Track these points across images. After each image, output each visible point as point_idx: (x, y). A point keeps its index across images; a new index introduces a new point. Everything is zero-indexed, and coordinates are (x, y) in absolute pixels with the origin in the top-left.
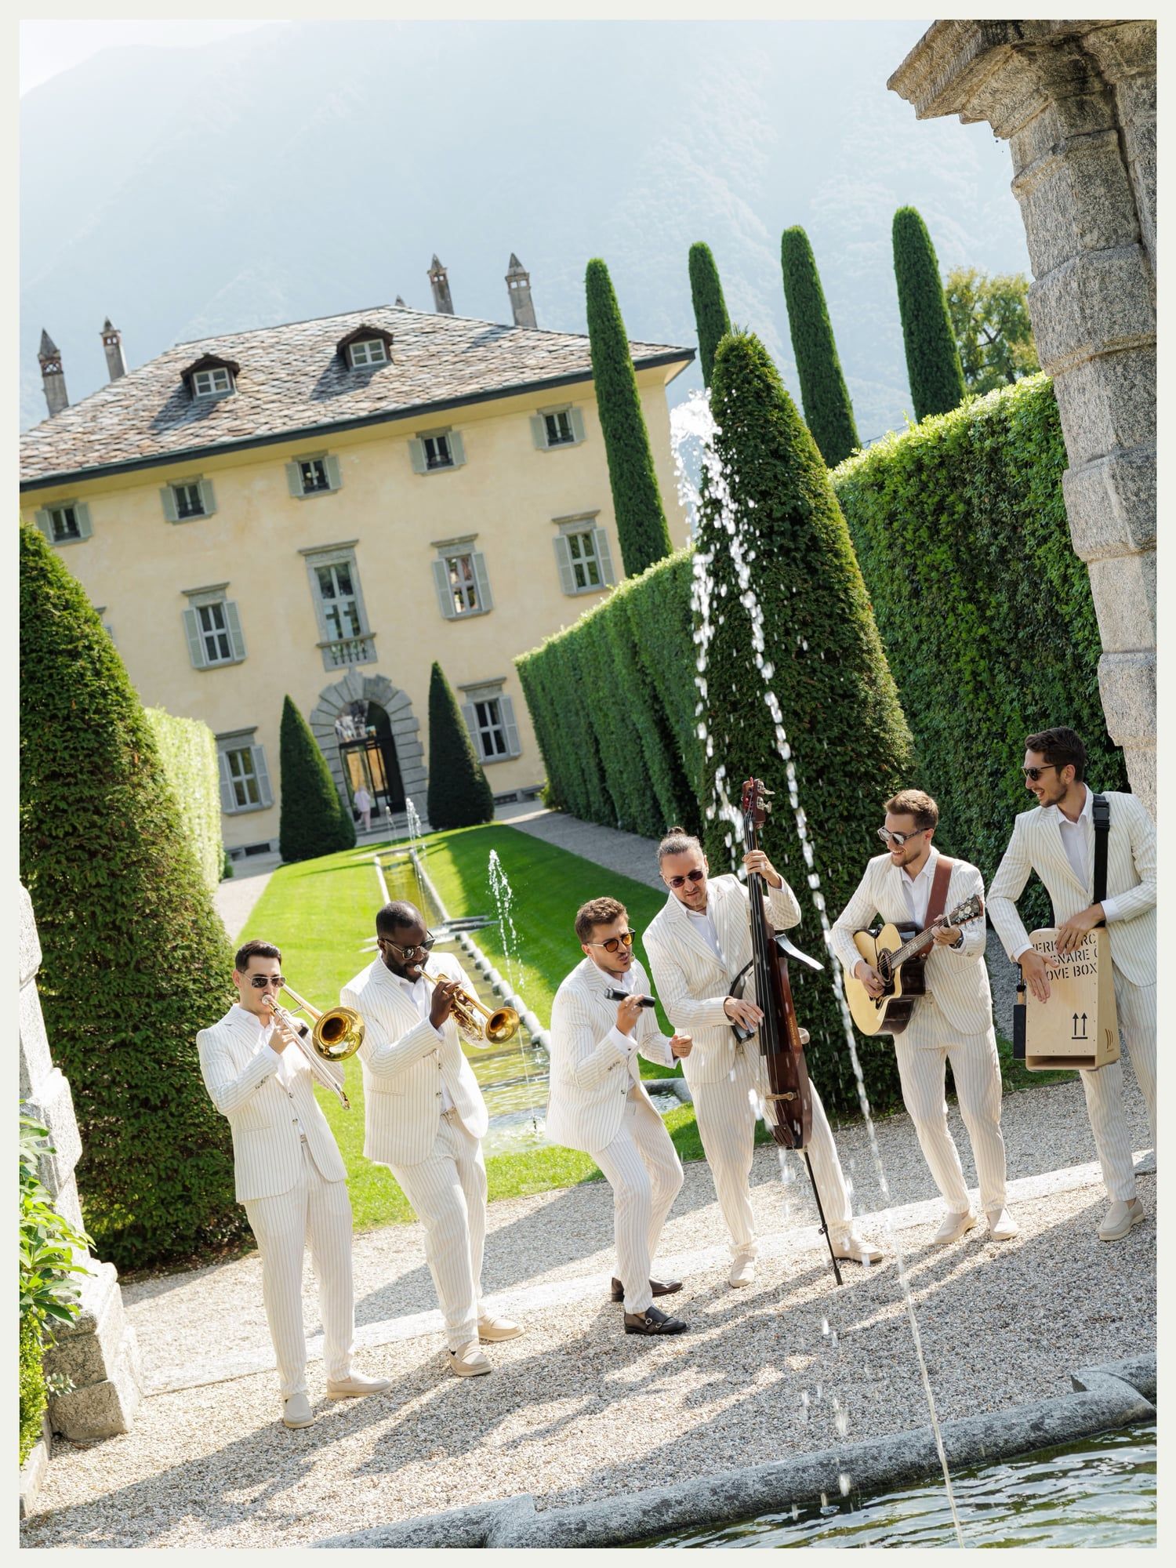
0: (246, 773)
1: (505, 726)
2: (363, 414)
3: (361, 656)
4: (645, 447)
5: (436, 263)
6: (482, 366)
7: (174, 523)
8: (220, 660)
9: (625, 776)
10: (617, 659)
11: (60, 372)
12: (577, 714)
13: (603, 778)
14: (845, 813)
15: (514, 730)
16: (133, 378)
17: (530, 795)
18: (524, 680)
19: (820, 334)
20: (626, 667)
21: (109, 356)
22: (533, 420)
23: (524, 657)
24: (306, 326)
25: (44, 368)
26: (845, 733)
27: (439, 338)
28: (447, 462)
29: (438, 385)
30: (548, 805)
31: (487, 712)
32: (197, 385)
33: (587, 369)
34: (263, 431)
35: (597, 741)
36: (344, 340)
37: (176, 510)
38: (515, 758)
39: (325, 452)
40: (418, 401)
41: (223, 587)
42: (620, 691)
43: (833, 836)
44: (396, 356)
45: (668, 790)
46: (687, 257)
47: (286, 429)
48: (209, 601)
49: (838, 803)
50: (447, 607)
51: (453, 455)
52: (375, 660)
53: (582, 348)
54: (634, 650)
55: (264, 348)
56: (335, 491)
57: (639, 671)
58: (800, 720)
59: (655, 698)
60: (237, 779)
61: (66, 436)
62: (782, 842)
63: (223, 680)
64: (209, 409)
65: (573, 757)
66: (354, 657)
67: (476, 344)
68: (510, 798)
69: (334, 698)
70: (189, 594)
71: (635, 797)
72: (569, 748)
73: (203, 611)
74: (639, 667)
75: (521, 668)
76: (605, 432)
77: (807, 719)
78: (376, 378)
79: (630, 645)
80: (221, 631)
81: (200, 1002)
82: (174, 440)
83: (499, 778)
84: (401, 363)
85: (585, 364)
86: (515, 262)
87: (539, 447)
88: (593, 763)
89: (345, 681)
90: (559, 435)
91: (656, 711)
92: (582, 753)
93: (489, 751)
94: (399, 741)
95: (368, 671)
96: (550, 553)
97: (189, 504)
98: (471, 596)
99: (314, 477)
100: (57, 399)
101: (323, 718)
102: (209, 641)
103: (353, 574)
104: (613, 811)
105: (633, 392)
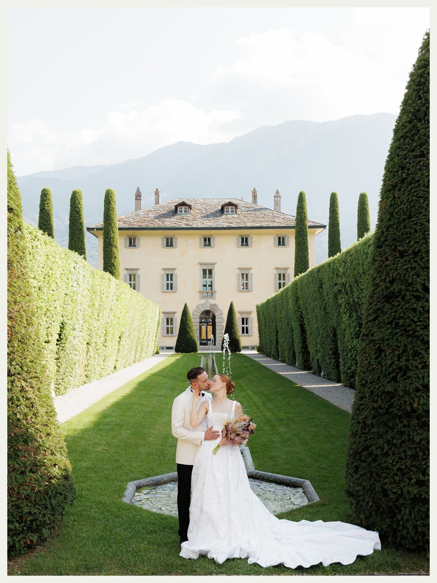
0: (171, 325)
1: (249, 326)
2: (225, 226)
3: (211, 297)
4: (307, 249)
5: (254, 189)
6: (263, 219)
7: (164, 248)
8: (170, 290)
9: (285, 343)
10: (290, 303)
11: (140, 200)
12: (273, 322)
13: (277, 344)
15: (252, 327)
16: (161, 205)
17: (253, 348)
18: (258, 312)
19: (366, 225)
20: (293, 305)
21: (156, 199)
22: (275, 237)
23: (258, 304)
24: (213, 200)
25: (136, 197)
27: (251, 210)
28: (247, 245)
29: (248, 222)
30: (258, 351)
31: (244, 321)
32: (179, 210)
33: (293, 225)
34: (195, 226)
35: (277, 331)
36: (223, 205)
37: (165, 244)
38: (251, 336)
39: (212, 235)
40: (242, 226)
41: (174, 269)
42: (289, 314)
44: (238, 212)
45: (300, 349)
46: (330, 196)
47: (201, 226)
48: (170, 272)
50: (239, 287)
51: (249, 244)
52: (215, 299)
54: (297, 299)
55: (200, 204)
56: (213, 247)
57: (297, 307)
59: (302, 317)
60: (168, 326)
61: (138, 217)
63: (169, 296)
64: (181, 217)
65: (269, 336)
66: (209, 297)
68: (246, 348)
69: (200, 308)
70: (164, 269)
71: (287, 351)
72: (268, 334)
73: (167, 275)
74: (298, 305)
75: (257, 307)
76: (296, 243)
78: (230, 217)
79: (296, 297)
80: (171, 282)
82: (169, 222)
83: (244, 341)
84: (239, 214)
85: (293, 223)
86: (277, 192)
87: (275, 245)
88: (275, 338)
89: (205, 303)
90: (281, 243)
91: (301, 321)
92: (272, 335)
93: (243, 332)
94: (217, 324)
95: (212, 302)
96: (273, 277)
97: (169, 243)
98: (247, 286)
99: (207, 242)
100: (138, 207)
101: (196, 313)
102: (168, 284)
103: (213, 272)
104: (278, 355)
105: (306, 232)
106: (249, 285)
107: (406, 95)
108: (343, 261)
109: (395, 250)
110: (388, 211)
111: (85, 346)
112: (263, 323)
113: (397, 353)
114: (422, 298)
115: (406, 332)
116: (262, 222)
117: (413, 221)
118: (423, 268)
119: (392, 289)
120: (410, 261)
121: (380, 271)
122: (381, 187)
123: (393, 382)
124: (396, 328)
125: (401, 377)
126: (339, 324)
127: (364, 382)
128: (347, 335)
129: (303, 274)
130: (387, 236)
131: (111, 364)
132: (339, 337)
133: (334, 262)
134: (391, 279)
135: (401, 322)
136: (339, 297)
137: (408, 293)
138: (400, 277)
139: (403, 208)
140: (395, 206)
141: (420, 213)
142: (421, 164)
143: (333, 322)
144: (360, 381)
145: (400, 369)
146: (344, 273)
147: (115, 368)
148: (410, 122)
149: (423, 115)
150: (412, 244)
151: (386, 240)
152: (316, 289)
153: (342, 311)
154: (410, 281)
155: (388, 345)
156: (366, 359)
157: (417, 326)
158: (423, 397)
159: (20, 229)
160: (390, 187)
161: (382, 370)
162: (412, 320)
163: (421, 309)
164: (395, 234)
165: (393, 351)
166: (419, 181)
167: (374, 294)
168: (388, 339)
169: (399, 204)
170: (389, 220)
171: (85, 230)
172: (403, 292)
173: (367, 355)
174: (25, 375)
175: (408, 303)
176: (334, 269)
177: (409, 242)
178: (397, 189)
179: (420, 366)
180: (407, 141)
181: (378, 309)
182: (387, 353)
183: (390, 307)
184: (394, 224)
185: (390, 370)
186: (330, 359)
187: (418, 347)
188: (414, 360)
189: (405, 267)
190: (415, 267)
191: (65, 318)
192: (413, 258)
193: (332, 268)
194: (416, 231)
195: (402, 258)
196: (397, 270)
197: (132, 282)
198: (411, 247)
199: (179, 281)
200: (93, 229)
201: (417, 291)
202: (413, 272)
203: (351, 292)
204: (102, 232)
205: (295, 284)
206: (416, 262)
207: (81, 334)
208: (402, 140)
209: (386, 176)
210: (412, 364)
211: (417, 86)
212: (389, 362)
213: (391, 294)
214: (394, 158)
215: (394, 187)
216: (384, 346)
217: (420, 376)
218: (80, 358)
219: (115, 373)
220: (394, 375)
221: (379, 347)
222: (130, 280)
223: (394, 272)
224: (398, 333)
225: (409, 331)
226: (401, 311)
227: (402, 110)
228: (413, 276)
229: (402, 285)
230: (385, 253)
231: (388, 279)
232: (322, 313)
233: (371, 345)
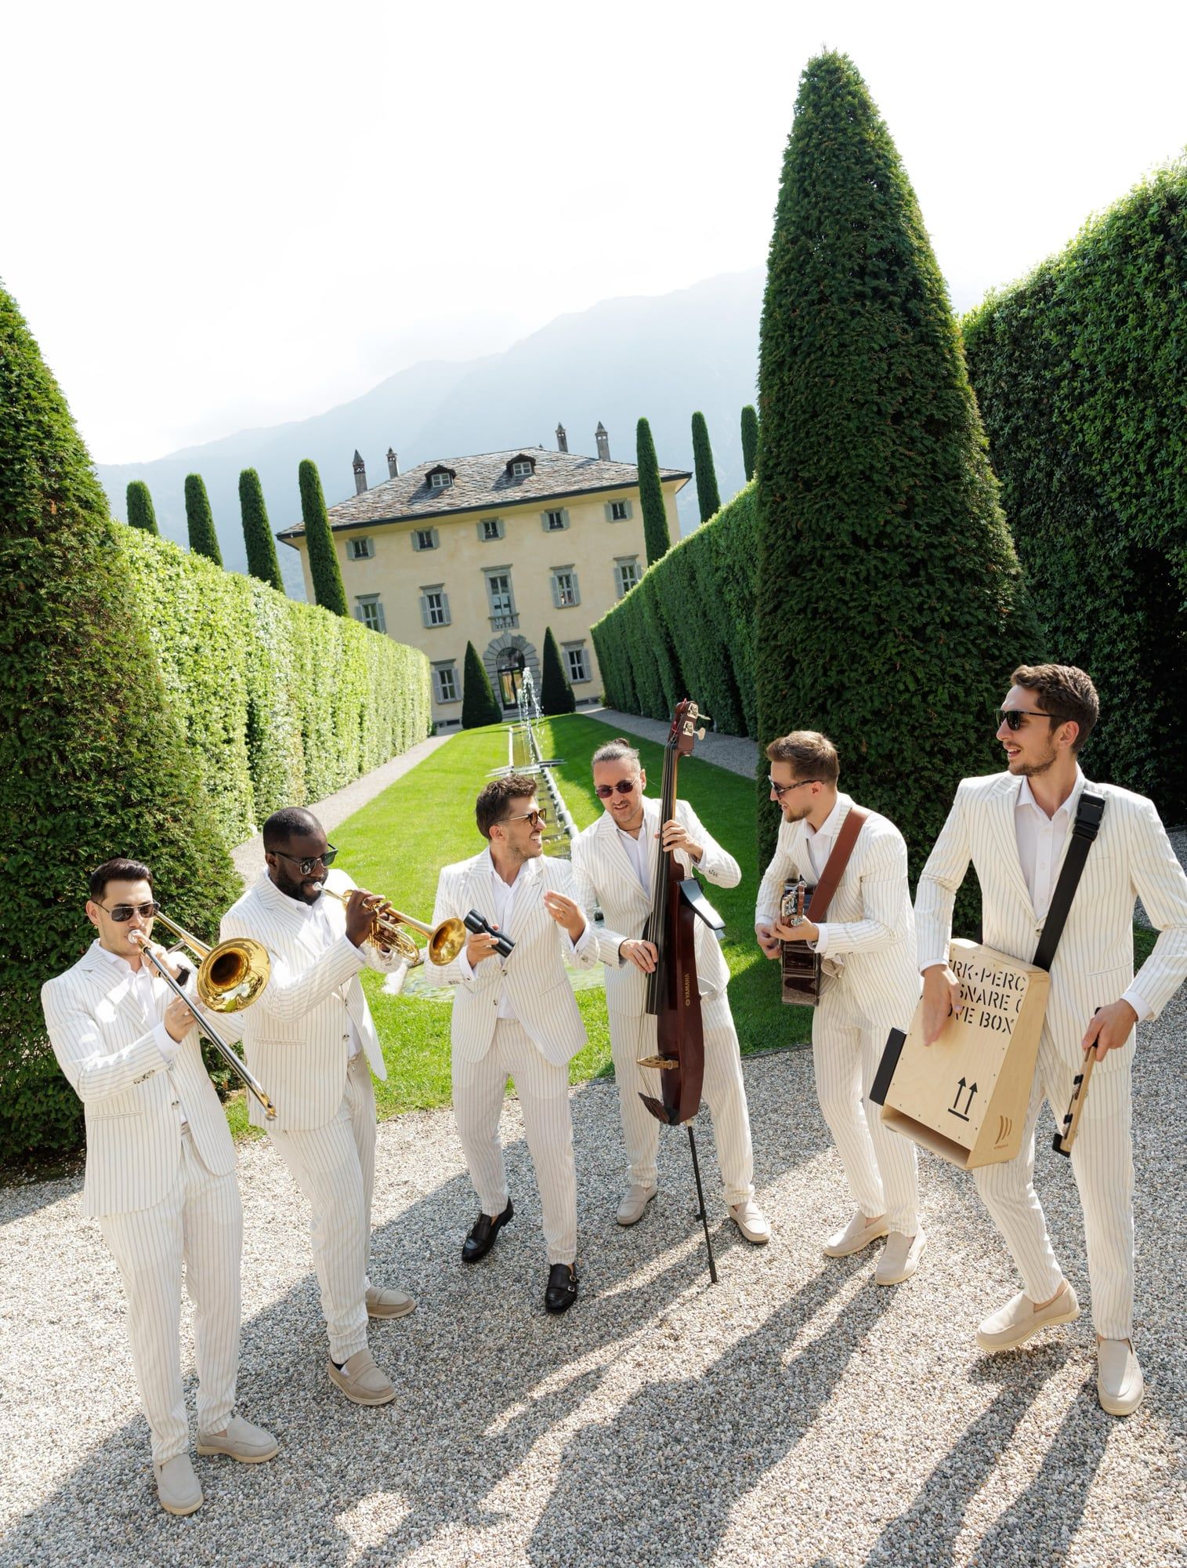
0: (449, 682)
1: (584, 664)
2: (518, 499)
3: (512, 624)
4: (664, 519)
5: (560, 427)
6: (581, 478)
7: (418, 551)
8: (438, 623)
9: (647, 685)
10: (646, 615)
11: (364, 472)
12: (622, 652)
13: (634, 688)
14: (947, 620)
15: (588, 667)
16: (402, 478)
17: (595, 701)
18: (594, 638)
20: (651, 618)
21: (390, 467)
22: (606, 507)
23: (593, 626)
24: (491, 455)
25: (356, 469)
26: (948, 520)
27: (559, 463)
28: (560, 526)
29: (557, 486)
30: (605, 705)
31: (575, 657)
32: (433, 481)
33: (635, 481)
34: (465, 505)
35: (632, 667)
36: (510, 462)
37: (418, 544)
38: (589, 682)
39: (497, 518)
40: (547, 493)
41: (441, 585)
42: (647, 634)
43: (932, 648)
44: (537, 471)
46: (692, 419)
47: (477, 505)
48: (434, 592)
49: (938, 606)
50: (556, 601)
51: (564, 523)
52: (518, 627)
53: (633, 471)
54: (656, 606)
55: (469, 466)
56: (502, 539)
58: (894, 501)
59: (668, 635)
60: (444, 685)
61: (364, 504)
62: (865, 653)
63: (439, 634)
64: (439, 493)
65: (619, 677)
66: (508, 625)
67: (578, 467)
68: (585, 702)
69: (496, 646)
70: (423, 588)
71: (652, 697)
72: (616, 673)
73: (430, 597)
74: (659, 616)
75: (593, 631)
77: (903, 499)
78: (525, 481)
79: (654, 603)
80: (439, 608)
81: (113, 820)
82: (419, 508)
83: (579, 692)
84: (539, 475)
85: (635, 477)
86: (600, 426)
87: (608, 520)
88: (629, 679)
89: (502, 637)
90: (619, 515)
91: (668, 643)
92: (623, 674)
93: (575, 677)
95: (514, 633)
96: (612, 575)
97: (425, 542)
98: (570, 597)
99: (491, 531)
100: (361, 486)
101: (490, 656)
102: (433, 613)
103: (509, 580)
104: (639, 706)
105: (659, 489)
106: (574, 595)
107: (782, 193)
108: (724, 527)
109: (795, 478)
110: (774, 411)
111: (298, 739)
112: (605, 655)
113: (821, 662)
114: (854, 558)
115: (832, 623)
116: (581, 481)
117: (820, 422)
118: (847, 504)
119: (798, 549)
120: (823, 494)
121: (774, 521)
122: (758, 370)
123: (820, 715)
124: (813, 619)
125: (833, 703)
126: (731, 637)
127: (770, 722)
128: (746, 654)
129: (661, 560)
130: (778, 456)
131: (351, 764)
132: (735, 658)
133: (708, 531)
134: (795, 533)
135: (821, 606)
136: (725, 589)
137: (827, 553)
138: (810, 527)
139: (800, 400)
140: (785, 400)
141: (832, 405)
142: (823, 315)
143: (722, 635)
144: (765, 722)
145: (830, 689)
146: (728, 548)
147: (360, 769)
148: (794, 241)
149: (815, 224)
150: (823, 463)
151: (777, 465)
152: (686, 584)
153: (732, 613)
154: (828, 530)
155: (804, 650)
156: (770, 682)
157: (850, 608)
158: (875, 732)
159: (110, 538)
160: (774, 366)
161: (799, 697)
162: (840, 600)
163: (854, 579)
164: (792, 449)
165: (814, 660)
166: (821, 347)
167: (769, 564)
168: (802, 641)
169: (792, 394)
170: (779, 426)
171: (275, 539)
172: (819, 553)
173: (770, 674)
174: (158, 801)
175: (830, 571)
176: (710, 543)
177: (818, 461)
178: (786, 368)
179: (863, 680)
180: (792, 277)
181: (780, 590)
182: (805, 664)
183: (799, 582)
184: (788, 432)
185: (813, 694)
186: (724, 698)
187: (857, 646)
188: (851, 670)
189: (817, 506)
190: (834, 504)
191: (253, 695)
192: (830, 488)
193: (706, 542)
194: (828, 439)
195: (810, 491)
196: (802, 514)
197: (371, 619)
198: (823, 468)
199: (454, 605)
200: (287, 536)
201: (843, 546)
202: (832, 514)
203: (744, 579)
204: (304, 538)
205: (650, 580)
206: (834, 494)
207: (287, 719)
208: (784, 277)
209: (763, 347)
210: (849, 677)
211: (798, 172)
212: (809, 681)
213: (799, 560)
214: (774, 311)
215: (780, 364)
216: (797, 653)
217: (866, 697)
218: (293, 762)
219: (362, 779)
220: (820, 701)
221: (789, 657)
222: (368, 616)
223: (799, 519)
224: (818, 626)
225: (837, 619)
226: (819, 586)
227: (778, 222)
228: (832, 520)
229: (815, 540)
230: (779, 488)
231: (789, 533)
232: (701, 622)
233: (775, 656)
